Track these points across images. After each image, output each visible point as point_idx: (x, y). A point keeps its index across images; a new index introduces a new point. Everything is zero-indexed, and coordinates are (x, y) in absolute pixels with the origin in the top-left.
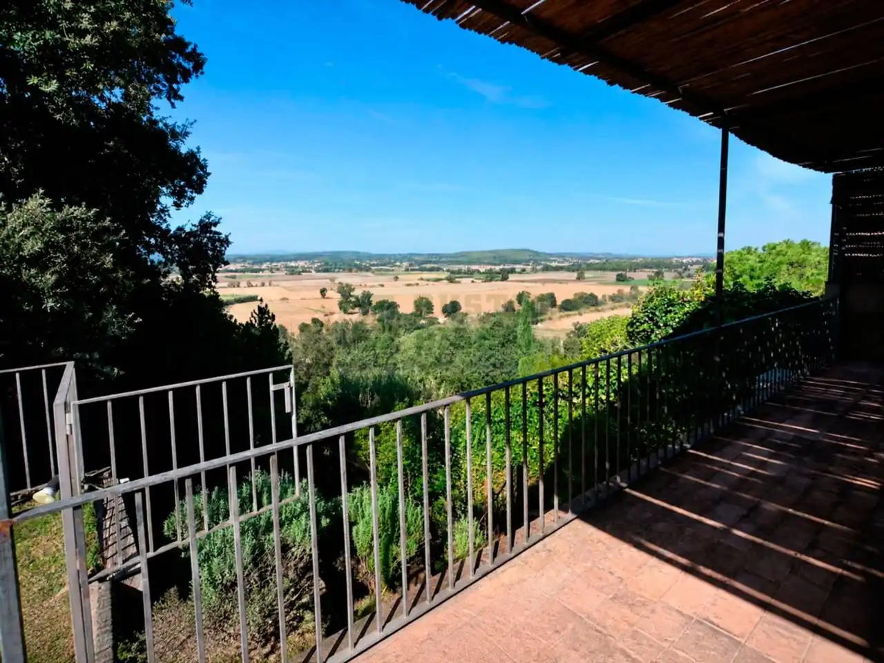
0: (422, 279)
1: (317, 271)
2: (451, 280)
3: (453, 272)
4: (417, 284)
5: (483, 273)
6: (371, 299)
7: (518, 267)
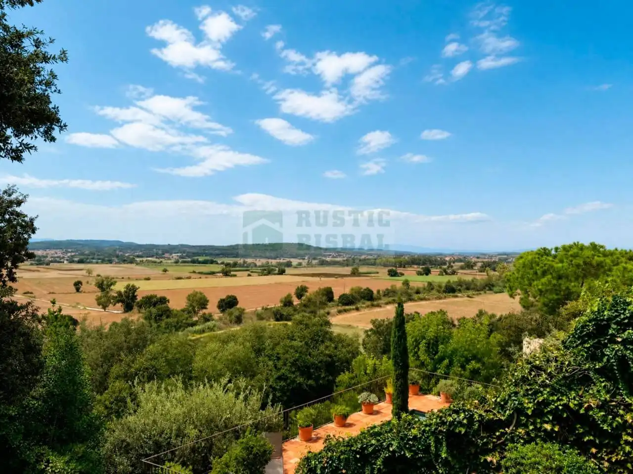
0: (194, 272)
1: (71, 261)
2: (226, 274)
3: (227, 265)
4: (189, 278)
5: (259, 267)
6: (136, 294)
7: (295, 262)
